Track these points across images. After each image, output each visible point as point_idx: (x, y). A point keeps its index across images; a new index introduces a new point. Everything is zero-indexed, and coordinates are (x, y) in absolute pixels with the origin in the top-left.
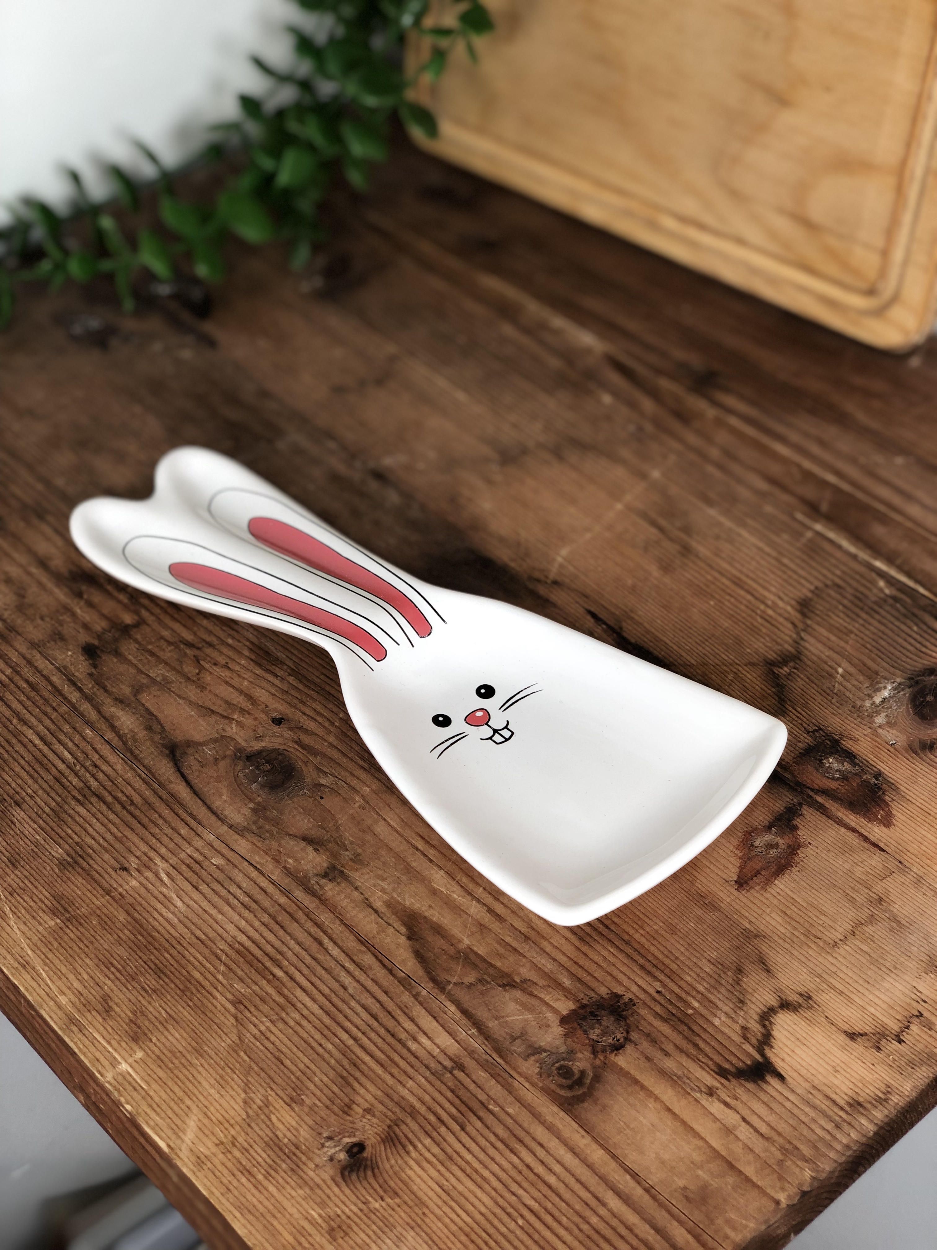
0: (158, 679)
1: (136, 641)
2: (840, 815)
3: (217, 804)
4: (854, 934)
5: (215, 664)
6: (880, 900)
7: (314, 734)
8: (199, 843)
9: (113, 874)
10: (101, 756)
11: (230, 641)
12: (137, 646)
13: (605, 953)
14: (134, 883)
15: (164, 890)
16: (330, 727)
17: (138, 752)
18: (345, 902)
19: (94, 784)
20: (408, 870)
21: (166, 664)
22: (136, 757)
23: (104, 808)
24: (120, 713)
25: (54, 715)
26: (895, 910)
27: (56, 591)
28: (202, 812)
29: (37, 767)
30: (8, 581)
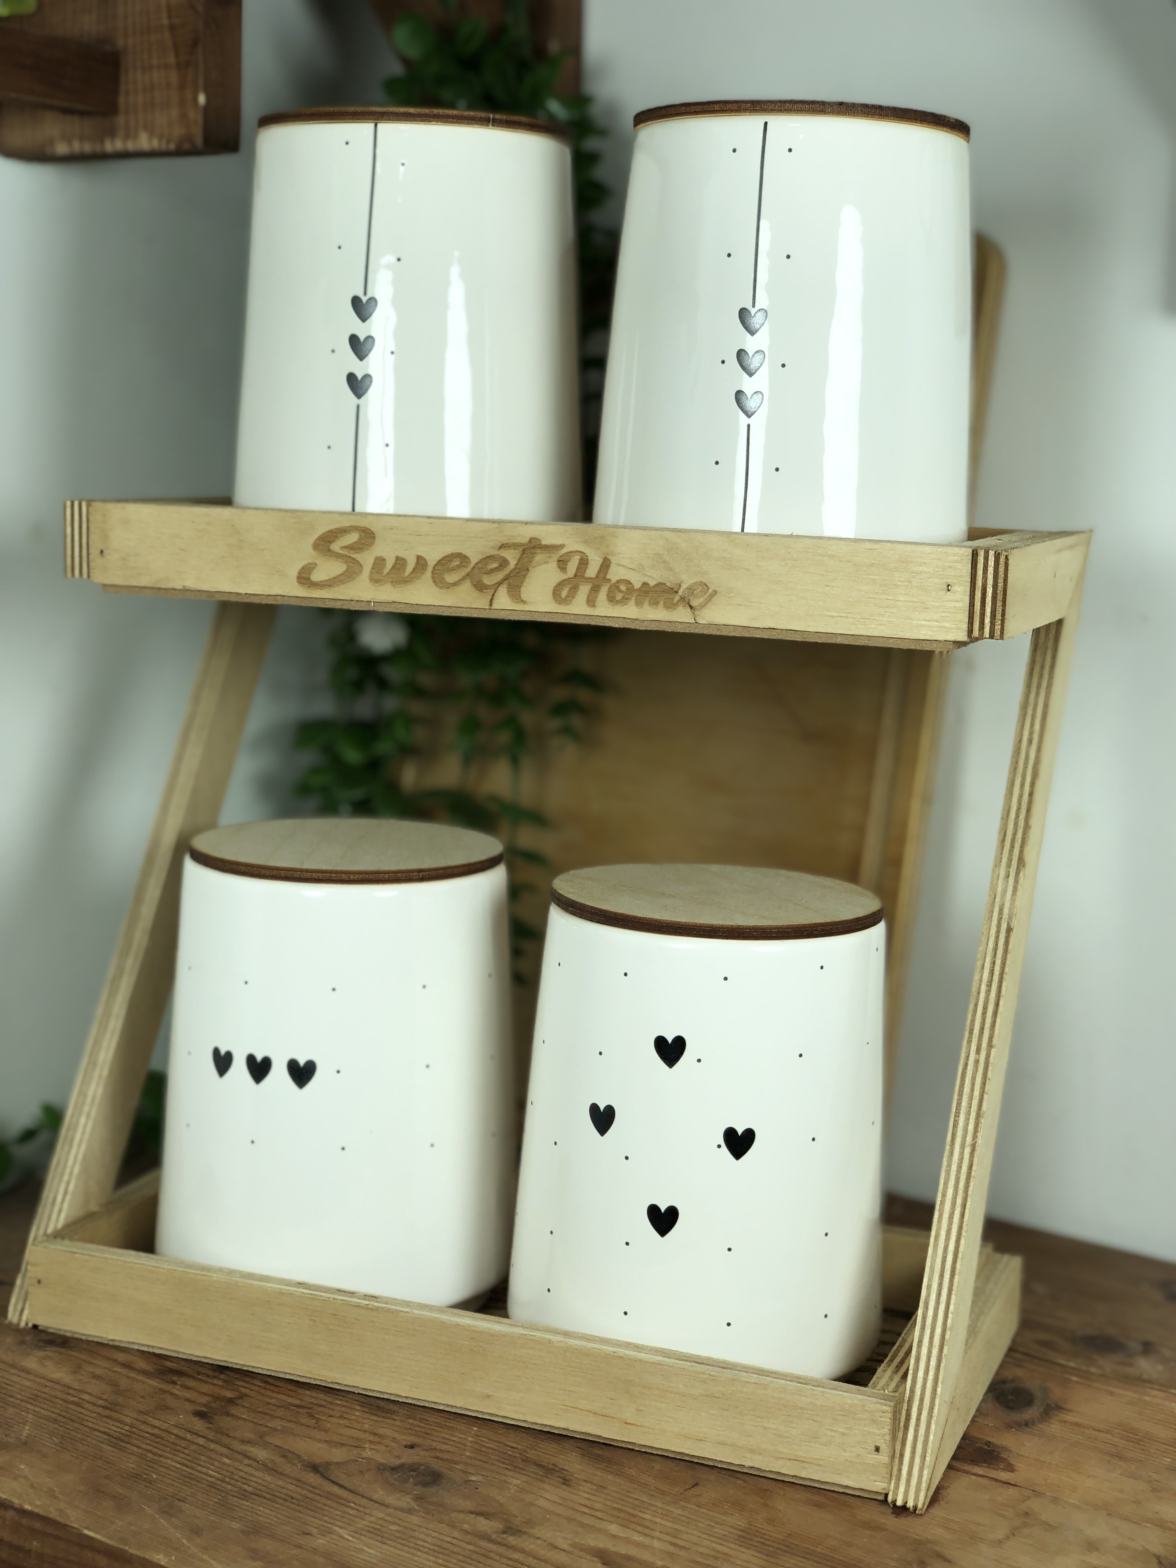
0: (279, 1428)
1: (243, 1406)
2: (966, 1468)
3: (376, 1497)
4: (1014, 1534)
5: (330, 1416)
6: (1027, 1514)
7: (449, 1452)
8: (372, 1519)
9: (298, 1537)
10: (246, 1473)
11: (338, 1402)
12: (247, 1410)
13: (792, 1561)
14: (321, 1541)
15: (353, 1545)
16: (463, 1447)
17: (280, 1470)
18: (532, 1547)
19: (250, 1489)
20: (582, 1525)
21: (281, 1418)
22: (281, 1474)
23: (266, 1501)
24: (252, 1449)
25: (186, 1451)
26: (1043, 1519)
27: (148, 1381)
28: (364, 1502)
29: (188, 1480)
30: (97, 1377)
